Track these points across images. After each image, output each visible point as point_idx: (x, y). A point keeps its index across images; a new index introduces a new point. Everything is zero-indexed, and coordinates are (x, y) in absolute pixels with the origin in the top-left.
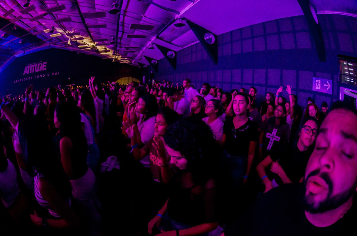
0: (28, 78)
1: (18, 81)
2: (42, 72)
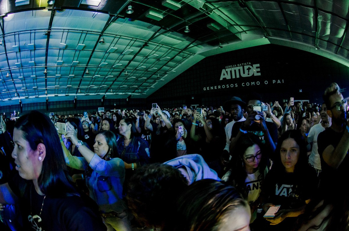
0: (229, 86)
1: (212, 88)
2: (253, 78)
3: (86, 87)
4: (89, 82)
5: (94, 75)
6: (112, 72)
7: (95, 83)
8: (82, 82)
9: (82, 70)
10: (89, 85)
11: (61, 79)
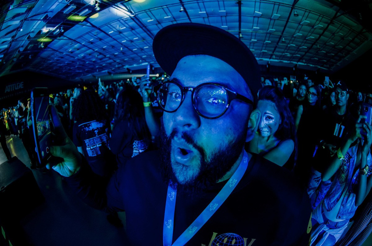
3: (280, 54)
4: (283, 50)
5: (289, 44)
6: (305, 43)
7: (288, 51)
8: (277, 49)
9: (277, 38)
10: (283, 52)
11: (255, 44)
